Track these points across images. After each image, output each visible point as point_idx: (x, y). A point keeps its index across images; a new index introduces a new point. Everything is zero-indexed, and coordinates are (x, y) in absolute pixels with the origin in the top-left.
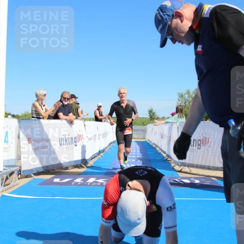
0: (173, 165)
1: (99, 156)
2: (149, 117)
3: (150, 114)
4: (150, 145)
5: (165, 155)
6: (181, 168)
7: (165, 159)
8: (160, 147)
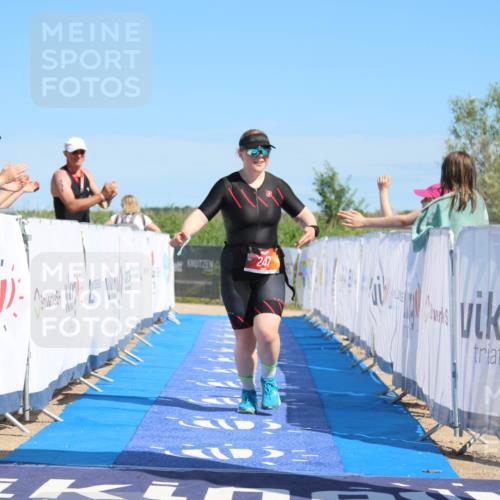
0: (427, 423)
1: (91, 382)
2: (319, 209)
3: (322, 193)
4: (323, 336)
5: (387, 379)
6: (466, 437)
7: (391, 396)
8: (369, 344)
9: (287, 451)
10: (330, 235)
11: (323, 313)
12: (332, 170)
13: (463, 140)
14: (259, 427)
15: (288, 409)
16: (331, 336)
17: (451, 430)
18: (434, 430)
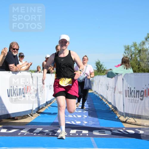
0: (118, 115)
1: (47, 107)
2: (96, 69)
5: (110, 106)
6: (126, 118)
7: (111, 109)
8: (106, 98)
9: (88, 122)
10: (98, 75)
11: (97, 92)
12: (99, 61)
13: (127, 54)
14: (82, 117)
15: (89, 113)
16: (99, 97)
17: (123, 117)
18: (120, 117)
